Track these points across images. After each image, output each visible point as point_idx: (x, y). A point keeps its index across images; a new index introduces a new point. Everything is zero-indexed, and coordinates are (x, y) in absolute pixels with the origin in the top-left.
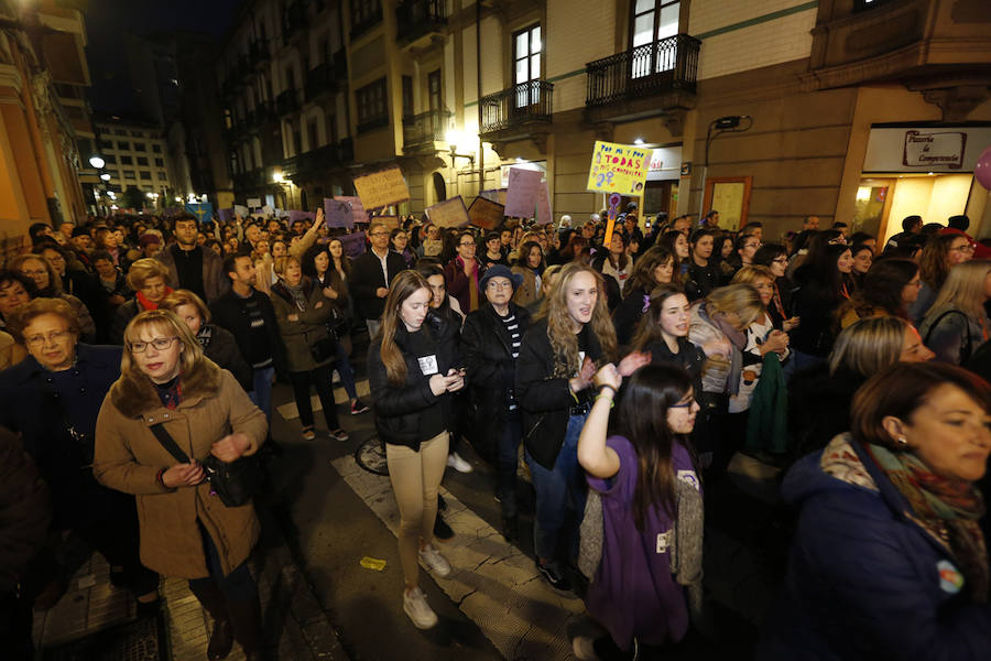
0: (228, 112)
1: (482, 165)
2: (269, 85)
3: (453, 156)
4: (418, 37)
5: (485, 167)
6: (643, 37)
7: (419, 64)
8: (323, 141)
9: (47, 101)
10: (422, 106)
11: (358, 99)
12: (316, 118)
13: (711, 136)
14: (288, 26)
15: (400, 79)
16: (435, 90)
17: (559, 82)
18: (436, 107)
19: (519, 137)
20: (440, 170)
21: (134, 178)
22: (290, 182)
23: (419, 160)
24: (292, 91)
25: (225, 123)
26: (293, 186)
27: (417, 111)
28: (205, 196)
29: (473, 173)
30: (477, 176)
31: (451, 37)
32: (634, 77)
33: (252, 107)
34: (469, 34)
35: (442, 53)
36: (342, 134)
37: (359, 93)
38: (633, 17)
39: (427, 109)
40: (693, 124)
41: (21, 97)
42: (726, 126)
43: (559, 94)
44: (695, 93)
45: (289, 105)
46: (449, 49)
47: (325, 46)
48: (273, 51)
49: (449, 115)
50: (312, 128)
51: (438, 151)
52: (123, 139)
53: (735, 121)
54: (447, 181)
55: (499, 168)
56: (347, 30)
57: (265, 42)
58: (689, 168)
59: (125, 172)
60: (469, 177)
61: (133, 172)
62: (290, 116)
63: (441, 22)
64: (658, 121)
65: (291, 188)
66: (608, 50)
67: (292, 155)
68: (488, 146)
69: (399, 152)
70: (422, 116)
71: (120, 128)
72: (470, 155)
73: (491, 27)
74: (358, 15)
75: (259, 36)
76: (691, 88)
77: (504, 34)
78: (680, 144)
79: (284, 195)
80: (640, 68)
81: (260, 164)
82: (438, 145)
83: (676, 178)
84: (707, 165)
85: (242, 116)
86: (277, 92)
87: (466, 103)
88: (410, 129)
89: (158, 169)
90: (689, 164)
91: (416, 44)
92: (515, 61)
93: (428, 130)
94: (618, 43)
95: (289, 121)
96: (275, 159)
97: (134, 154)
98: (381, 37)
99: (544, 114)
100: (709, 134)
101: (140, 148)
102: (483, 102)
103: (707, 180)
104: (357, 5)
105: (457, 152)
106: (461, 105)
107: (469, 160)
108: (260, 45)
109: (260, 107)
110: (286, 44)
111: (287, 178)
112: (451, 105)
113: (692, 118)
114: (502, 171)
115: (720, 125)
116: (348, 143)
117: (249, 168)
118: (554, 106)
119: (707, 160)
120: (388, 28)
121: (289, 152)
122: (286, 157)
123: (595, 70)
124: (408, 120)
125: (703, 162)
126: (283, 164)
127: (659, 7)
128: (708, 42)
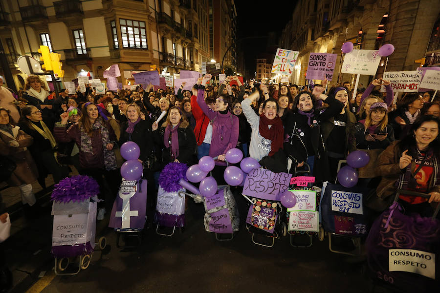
6: (78, 44)
18: (12, 51)
20: (20, 74)
34: (21, 29)
35: (11, 33)
38: (74, 39)
39: (9, 52)
46: (14, 32)
53: (101, 67)
66: (69, 47)
73: (30, 31)
76: (91, 59)
77: (36, 34)
80: (80, 52)
87: (26, 52)
94: (72, 45)
113: (93, 65)
127: (80, 38)
128: (92, 49)
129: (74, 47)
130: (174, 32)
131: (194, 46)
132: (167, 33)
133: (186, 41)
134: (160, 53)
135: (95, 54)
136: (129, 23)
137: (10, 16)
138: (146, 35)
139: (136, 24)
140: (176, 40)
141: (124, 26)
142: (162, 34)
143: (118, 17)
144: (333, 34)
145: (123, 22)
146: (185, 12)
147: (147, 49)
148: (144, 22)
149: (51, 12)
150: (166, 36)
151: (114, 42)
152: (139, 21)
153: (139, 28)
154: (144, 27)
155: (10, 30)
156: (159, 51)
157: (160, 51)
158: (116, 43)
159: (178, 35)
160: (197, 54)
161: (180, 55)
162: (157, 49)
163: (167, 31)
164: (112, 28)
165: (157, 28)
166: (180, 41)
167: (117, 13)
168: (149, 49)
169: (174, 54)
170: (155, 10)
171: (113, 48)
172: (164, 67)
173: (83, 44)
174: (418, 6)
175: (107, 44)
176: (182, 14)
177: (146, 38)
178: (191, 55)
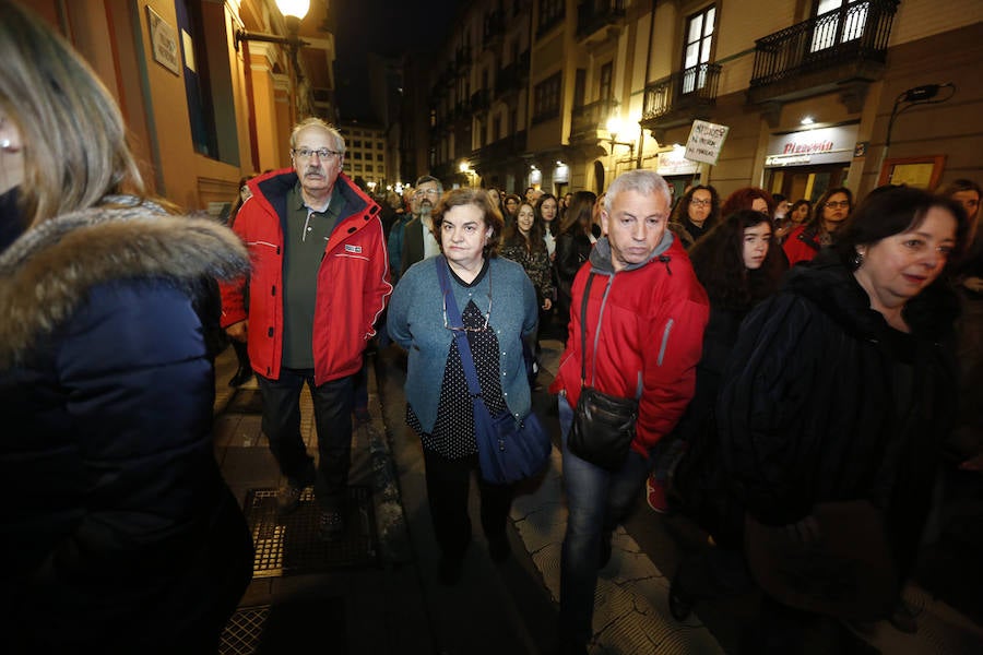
0: (433, 113)
1: (640, 152)
2: (468, 86)
3: (613, 143)
4: (594, 32)
5: (644, 155)
7: (595, 57)
8: (504, 134)
9: (305, 102)
10: (593, 95)
11: (536, 94)
12: (500, 113)
13: (898, 110)
14: (488, 31)
15: (575, 71)
16: (606, 80)
17: (728, 63)
19: (680, 122)
21: (361, 170)
22: (473, 172)
23: (584, 149)
24: (485, 91)
25: (430, 122)
26: (476, 176)
27: (587, 102)
28: (408, 185)
29: (631, 160)
30: (635, 163)
31: (627, 28)
32: (812, 51)
33: (453, 106)
36: (520, 127)
37: (537, 88)
40: (877, 98)
41: (289, 97)
42: (920, 97)
43: (726, 77)
44: (883, 62)
45: (480, 103)
47: (516, 46)
48: (474, 54)
49: (616, 104)
50: (497, 123)
51: (600, 140)
52: (357, 138)
54: (606, 169)
55: (657, 155)
56: (535, 29)
57: (469, 49)
58: (866, 149)
59: (356, 165)
60: (626, 166)
61: (360, 165)
62: (480, 113)
63: (620, 13)
64: (835, 97)
65: (474, 177)
67: (478, 147)
68: (648, 132)
69: (565, 141)
70: (591, 106)
71: (356, 130)
72: (630, 143)
74: (545, 16)
75: (465, 44)
78: (857, 122)
79: (467, 182)
81: (452, 156)
82: (600, 134)
83: (847, 160)
84: (888, 144)
85: (444, 114)
86: (473, 92)
88: (578, 119)
89: (379, 163)
90: (865, 144)
91: (591, 38)
92: (686, 45)
93: (594, 120)
95: (479, 118)
96: (464, 152)
97: (363, 151)
98: (562, 34)
99: (708, 99)
100: (895, 108)
101: (368, 146)
102: (649, 89)
103: (886, 160)
104: (545, 5)
105: (617, 140)
106: (628, 94)
107: (628, 148)
108: (465, 52)
109: (458, 106)
110: (484, 49)
111: (471, 168)
112: (618, 95)
114: (659, 159)
115: (911, 97)
116: (524, 134)
117: (444, 160)
118: (719, 89)
119: (888, 140)
120: (568, 26)
121: (476, 145)
122: (473, 149)
124: (578, 111)
125: (885, 141)
126: (469, 155)
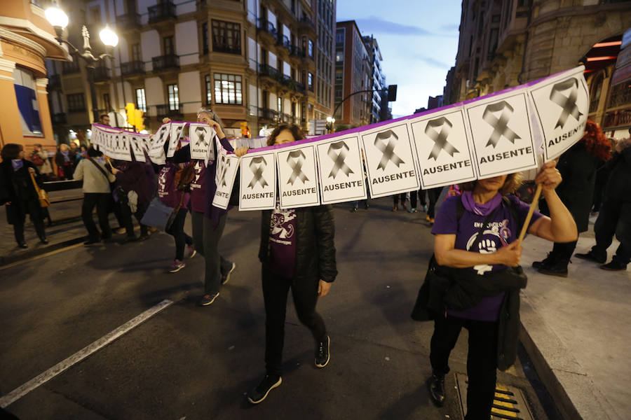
6: (172, 100)
18: (108, 106)
34: (119, 85)
35: (109, 89)
38: (168, 94)
39: (104, 108)
46: (112, 88)
66: (163, 103)
73: (127, 85)
77: (132, 89)
94: (165, 100)
123: (158, 107)
127: (174, 93)
128: (184, 105)
129: (167, 103)
130: (279, 85)
131: (307, 100)
132: (271, 87)
133: (296, 95)
134: (258, 109)
135: (187, 110)
136: (225, 77)
137: (111, 71)
138: (242, 90)
139: (232, 78)
140: (282, 94)
141: (218, 80)
142: (264, 88)
143: (212, 71)
144: (485, 86)
145: (217, 76)
146: (298, 61)
147: (241, 105)
148: (241, 76)
149: (149, 67)
150: (269, 90)
151: (207, 97)
152: (235, 75)
153: (235, 82)
154: (240, 80)
155: (108, 85)
156: (258, 107)
157: (260, 106)
158: (209, 99)
159: (285, 88)
160: (311, 111)
161: (288, 111)
162: (255, 104)
163: (270, 84)
164: (206, 83)
165: (257, 81)
166: (288, 94)
167: (212, 67)
168: (244, 104)
169: (280, 110)
170: (257, 63)
171: (205, 103)
172: (263, 125)
173: (177, 99)
174: (552, 54)
175: (199, 99)
176: (294, 64)
177: (242, 93)
178: (303, 112)
